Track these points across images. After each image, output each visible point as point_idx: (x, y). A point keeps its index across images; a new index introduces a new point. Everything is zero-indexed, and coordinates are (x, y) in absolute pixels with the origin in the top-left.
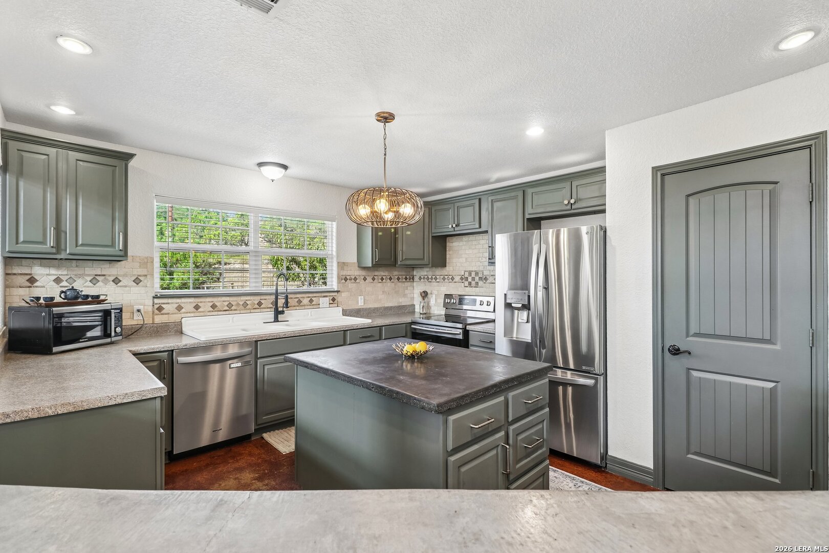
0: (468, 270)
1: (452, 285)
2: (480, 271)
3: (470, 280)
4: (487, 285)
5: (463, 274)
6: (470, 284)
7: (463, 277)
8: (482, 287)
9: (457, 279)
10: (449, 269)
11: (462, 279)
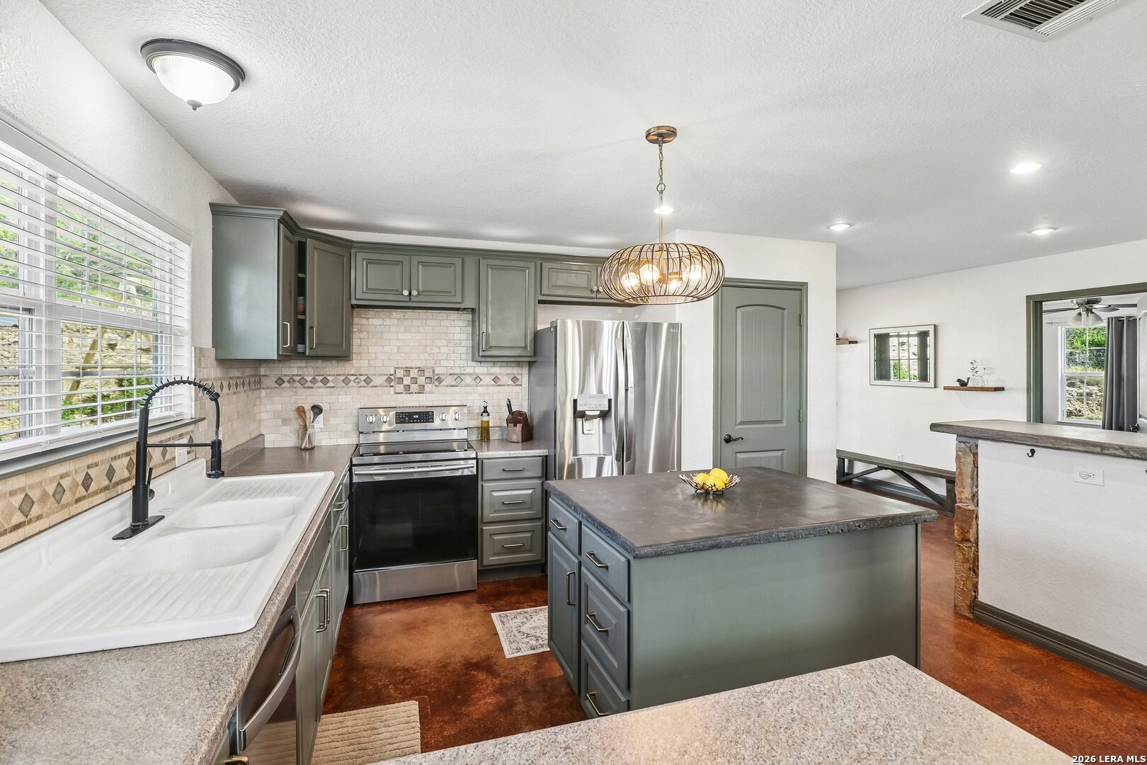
0: (404, 366)
1: (367, 391)
2: (427, 368)
3: (407, 381)
4: (441, 389)
5: (393, 372)
6: (407, 388)
7: (392, 377)
8: (433, 393)
9: (379, 380)
10: (358, 364)
11: (389, 380)
